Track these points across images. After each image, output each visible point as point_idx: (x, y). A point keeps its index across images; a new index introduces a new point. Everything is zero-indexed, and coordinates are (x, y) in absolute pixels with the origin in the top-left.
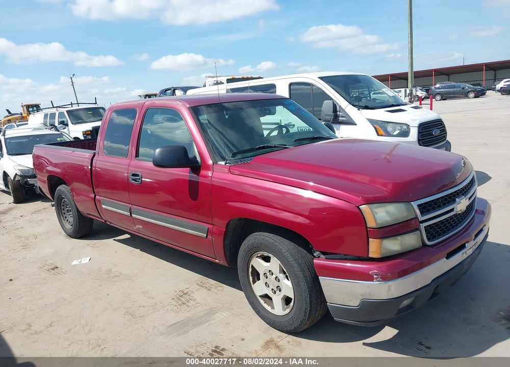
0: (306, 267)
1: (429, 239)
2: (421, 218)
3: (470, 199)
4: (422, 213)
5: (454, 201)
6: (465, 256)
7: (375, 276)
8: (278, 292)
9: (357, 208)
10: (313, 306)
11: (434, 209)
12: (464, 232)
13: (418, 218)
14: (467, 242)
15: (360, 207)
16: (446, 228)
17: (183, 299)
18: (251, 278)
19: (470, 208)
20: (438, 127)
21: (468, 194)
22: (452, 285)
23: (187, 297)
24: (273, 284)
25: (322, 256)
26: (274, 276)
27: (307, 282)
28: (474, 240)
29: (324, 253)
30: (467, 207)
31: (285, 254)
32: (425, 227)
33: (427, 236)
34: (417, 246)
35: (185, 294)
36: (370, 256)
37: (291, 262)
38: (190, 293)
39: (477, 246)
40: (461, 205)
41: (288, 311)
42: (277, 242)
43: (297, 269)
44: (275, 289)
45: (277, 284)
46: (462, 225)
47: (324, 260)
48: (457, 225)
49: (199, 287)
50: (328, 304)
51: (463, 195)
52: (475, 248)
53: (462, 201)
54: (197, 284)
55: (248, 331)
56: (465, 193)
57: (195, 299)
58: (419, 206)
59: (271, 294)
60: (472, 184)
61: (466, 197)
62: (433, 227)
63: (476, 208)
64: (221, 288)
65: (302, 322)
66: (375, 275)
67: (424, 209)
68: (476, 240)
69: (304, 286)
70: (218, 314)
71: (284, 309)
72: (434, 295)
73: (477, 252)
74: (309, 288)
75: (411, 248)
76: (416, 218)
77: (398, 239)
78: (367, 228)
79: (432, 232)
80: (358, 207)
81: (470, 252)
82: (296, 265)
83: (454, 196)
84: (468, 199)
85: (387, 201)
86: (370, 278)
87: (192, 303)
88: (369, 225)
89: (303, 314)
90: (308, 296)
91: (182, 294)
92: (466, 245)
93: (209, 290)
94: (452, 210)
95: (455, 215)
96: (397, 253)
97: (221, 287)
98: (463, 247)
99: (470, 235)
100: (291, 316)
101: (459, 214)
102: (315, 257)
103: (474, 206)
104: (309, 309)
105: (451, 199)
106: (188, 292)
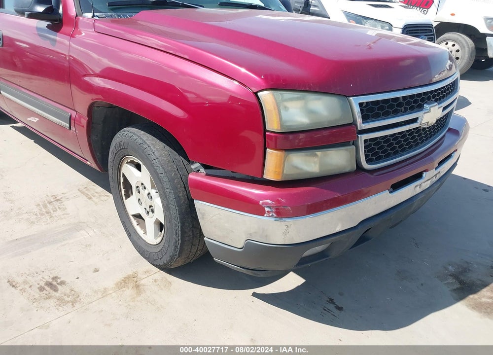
0: (182, 183)
1: (369, 161)
2: (361, 125)
3: (445, 109)
4: (365, 119)
5: (420, 107)
6: (418, 190)
7: (267, 209)
8: (151, 213)
9: (253, 95)
10: (187, 239)
11: (387, 115)
12: (426, 156)
13: (356, 125)
14: (426, 171)
15: (259, 94)
16: (399, 147)
17: (50, 207)
18: (123, 190)
19: (442, 122)
20: (427, 34)
21: (444, 101)
22: (392, 227)
23: (56, 204)
24: (147, 202)
25: (202, 170)
26: (146, 192)
27: (179, 206)
28: (436, 168)
29: (206, 167)
30: (437, 121)
31: (154, 162)
32: (365, 141)
33: (366, 156)
34: (347, 170)
35: (57, 200)
36: (265, 177)
37: (160, 175)
38: (63, 200)
39: (438, 177)
40: (430, 115)
41: (159, 239)
42: (146, 143)
43: (167, 186)
44: (148, 209)
45: (149, 202)
46: (425, 145)
47: (202, 177)
48: (417, 145)
49: (79, 193)
50: (205, 239)
51: (436, 101)
52: (435, 179)
53: (432, 109)
54: (79, 190)
55: (109, 260)
56: (440, 99)
57: (66, 209)
58: (361, 105)
59: (144, 215)
60: (453, 90)
61: (440, 105)
62: (379, 143)
63: (450, 126)
64: (106, 198)
65: (172, 258)
66: (268, 207)
67: (369, 112)
68: (439, 170)
69: (175, 211)
70: (83, 232)
71: (156, 236)
72: (363, 239)
73: (436, 186)
74: (181, 213)
75: (337, 172)
76: (354, 124)
77: (316, 155)
78: (265, 130)
79: (375, 150)
80: (256, 94)
81: (426, 185)
82: (166, 179)
83: (423, 100)
84: (442, 109)
85: (308, 89)
86: (260, 211)
87: (59, 212)
88: (269, 127)
89: (173, 248)
90: (179, 224)
91: (53, 200)
92: (424, 175)
93: (90, 198)
94: (415, 120)
95: (417, 129)
96: (312, 176)
97: (107, 196)
98: (419, 176)
99: (432, 160)
100: (160, 248)
101: (424, 129)
102: (192, 171)
103: (448, 123)
104: (180, 242)
105: (417, 103)
106: (62, 198)
